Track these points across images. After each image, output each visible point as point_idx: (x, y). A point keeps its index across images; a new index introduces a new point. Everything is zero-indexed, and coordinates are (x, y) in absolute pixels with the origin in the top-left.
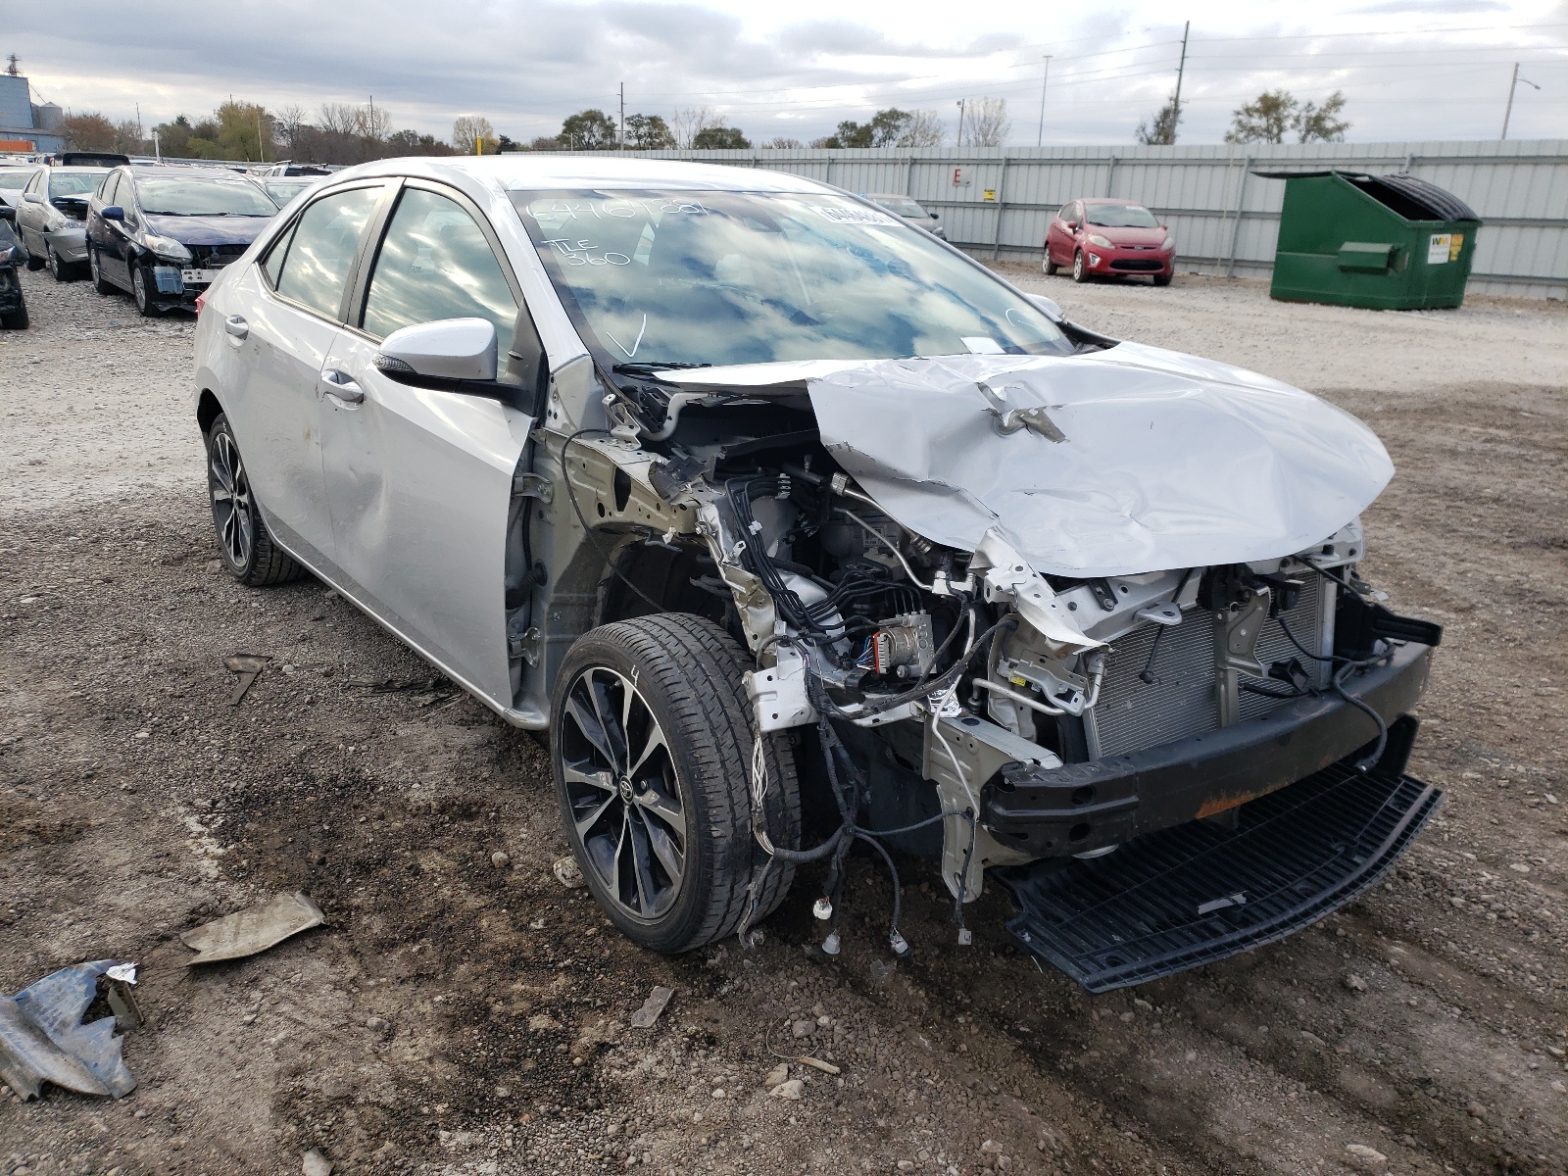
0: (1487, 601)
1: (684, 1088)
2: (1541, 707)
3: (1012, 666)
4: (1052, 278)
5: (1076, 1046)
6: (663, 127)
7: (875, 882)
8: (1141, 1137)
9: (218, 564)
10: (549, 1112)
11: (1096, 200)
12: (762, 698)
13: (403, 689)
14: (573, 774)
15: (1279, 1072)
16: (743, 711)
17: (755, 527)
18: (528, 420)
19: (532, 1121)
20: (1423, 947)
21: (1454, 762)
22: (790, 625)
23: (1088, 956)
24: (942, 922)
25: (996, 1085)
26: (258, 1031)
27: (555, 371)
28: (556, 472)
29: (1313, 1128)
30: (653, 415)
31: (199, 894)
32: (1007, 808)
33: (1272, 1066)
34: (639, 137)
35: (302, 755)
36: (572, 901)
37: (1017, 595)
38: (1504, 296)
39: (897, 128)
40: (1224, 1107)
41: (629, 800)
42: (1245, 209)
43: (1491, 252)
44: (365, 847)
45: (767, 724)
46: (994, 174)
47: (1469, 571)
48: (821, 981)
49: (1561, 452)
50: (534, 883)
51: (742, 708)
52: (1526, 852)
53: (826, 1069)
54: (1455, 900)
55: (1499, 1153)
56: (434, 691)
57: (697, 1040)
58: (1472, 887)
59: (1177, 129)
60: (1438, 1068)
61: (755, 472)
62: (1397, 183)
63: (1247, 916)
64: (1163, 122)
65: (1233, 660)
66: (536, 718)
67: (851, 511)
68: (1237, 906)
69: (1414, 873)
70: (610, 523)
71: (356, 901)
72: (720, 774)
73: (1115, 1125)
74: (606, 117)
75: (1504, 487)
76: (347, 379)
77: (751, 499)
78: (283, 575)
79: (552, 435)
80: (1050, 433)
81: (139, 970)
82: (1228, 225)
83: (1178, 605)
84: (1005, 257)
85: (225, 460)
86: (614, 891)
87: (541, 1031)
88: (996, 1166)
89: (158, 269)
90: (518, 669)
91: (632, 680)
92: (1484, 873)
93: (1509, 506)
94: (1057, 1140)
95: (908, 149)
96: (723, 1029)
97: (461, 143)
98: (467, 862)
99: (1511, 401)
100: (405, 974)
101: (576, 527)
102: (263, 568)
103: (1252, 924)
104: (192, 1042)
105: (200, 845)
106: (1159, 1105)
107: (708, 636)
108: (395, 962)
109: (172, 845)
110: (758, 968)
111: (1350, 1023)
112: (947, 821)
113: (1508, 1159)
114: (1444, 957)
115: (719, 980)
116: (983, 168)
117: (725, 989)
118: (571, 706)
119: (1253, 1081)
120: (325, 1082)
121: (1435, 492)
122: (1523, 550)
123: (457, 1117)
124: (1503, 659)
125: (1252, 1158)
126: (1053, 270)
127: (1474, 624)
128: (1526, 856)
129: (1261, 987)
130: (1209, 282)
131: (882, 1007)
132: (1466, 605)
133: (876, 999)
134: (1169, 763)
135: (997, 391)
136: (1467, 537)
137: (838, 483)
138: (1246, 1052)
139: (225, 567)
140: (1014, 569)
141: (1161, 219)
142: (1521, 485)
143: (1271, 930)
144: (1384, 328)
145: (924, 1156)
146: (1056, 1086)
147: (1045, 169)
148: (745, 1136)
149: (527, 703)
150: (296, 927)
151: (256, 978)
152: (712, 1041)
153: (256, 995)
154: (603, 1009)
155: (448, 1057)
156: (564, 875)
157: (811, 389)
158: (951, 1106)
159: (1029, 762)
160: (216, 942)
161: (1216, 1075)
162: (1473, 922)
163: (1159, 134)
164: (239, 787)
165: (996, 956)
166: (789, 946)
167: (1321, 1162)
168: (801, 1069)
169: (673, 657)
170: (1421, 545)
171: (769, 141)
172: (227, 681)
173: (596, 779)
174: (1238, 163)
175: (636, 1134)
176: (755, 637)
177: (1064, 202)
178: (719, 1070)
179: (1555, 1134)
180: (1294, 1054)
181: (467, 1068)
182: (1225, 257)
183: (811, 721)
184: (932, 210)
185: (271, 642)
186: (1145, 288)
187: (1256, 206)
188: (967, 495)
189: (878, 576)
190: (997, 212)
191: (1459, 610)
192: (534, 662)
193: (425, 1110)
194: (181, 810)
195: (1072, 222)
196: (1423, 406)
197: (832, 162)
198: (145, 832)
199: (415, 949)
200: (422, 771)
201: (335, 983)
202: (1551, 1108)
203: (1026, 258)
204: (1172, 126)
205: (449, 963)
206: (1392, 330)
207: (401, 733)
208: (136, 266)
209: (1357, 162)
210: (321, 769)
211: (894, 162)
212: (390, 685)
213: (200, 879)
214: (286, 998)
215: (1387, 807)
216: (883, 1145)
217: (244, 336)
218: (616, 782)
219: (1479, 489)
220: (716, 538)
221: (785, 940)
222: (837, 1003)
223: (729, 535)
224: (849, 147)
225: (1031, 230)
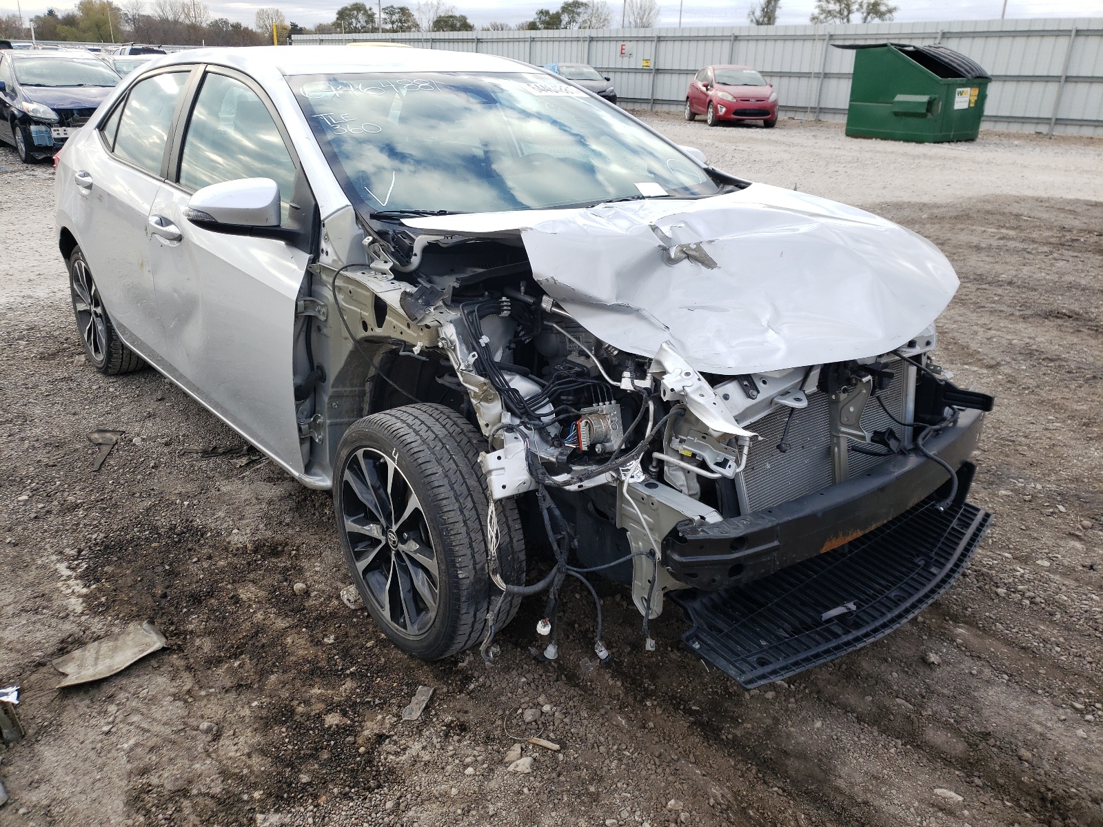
0: (1008, 359)
1: (443, 768)
2: (1050, 438)
3: (682, 441)
4: (692, 122)
5: (734, 720)
6: (410, 15)
7: (581, 596)
8: (784, 791)
9: (83, 358)
10: (341, 793)
11: (723, 66)
12: (494, 473)
13: (224, 453)
14: (351, 525)
15: (882, 732)
16: (479, 481)
17: (484, 340)
18: (306, 257)
19: (328, 802)
20: (979, 628)
21: (992, 483)
22: (514, 414)
23: (743, 659)
24: (632, 625)
25: (676, 754)
26: (114, 739)
27: (325, 219)
28: (329, 296)
29: (909, 777)
30: (402, 251)
31: (68, 627)
32: (681, 555)
33: (876, 727)
34: (393, 23)
35: (148, 509)
36: (355, 620)
37: (686, 395)
38: (1006, 131)
39: (578, 14)
40: (844, 764)
41: (395, 547)
42: (827, 71)
43: (998, 100)
44: (198, 582)
45: (498, 493)
46: (649, 48)
47: (994, 337)
48: (544, 677)
49: (1052, 246)
50: (327, 606)
51: (479, 479)
52: (1047, 551)
53: (549, 747)
54: (999, 590)
55: (1043, 789)
56: (248, 455)
57: (452, 728)
58: (1011, 580)
59: (776, 13)
60: (995, 722)
61: (483, 295)
62: (933, 51)
63: (857, 620)
64: (767, 7)
65: (843, 429)
66: (322, 481)
67: (557, 323)
68: (850, 613)
69: (969, 571)
70: (373, 336)
71: (191, 627)
72: (463, 530)
73: (765, 782)
74: (368, 8)
75: (1014, 273)
76: (169, 223)
77: (481, 317)
78: (132, 367)
79: (324, 269)
80: (708, 262)
81: (20, 692)
82: (815, 83)
83: (804, 391)
84: (658, 108)
85: (83, 280)
86: (386, 613)
87: (334, 727)
88: (679, 821)
89: (33, 128)
90: (307, 445)
91: (393, 459)
92: (1019, 569)
93: (1019, 287)
94: (723, 796)
95: (587, 30)
96: (471, 718)
97: (262, 28)
98: (275, 591)
99: (1015, 209)
100: (229, 684)
101: (346, 339)
102: (116, 361)
103: (862, 626)
104: (62, 750)
105: (68, 587)
106: (797, 764)
107: (451, 423)
108: (221, 675)
109: (46, 588)
110: (497, 668)
111: (930, 690)
112: (636, 561)
113: (1050, 794)
114: (993, 635)
115: (467, 679)
116: (641, 44)
117: (472, 686)
118: (348, 476)
119: (864, 742)
120: (166, 779)
121: (967, 278)
122: (1030, 320)
123: (270, 801)
124: (1021, 402)
125: (866, 803)
126: (692, 118)
127: (1000, 377)
128: (1047, 554)
129: (866, 665)
130: (802, 124)
131: (590, 695)
132: (993, 363)
133: (584, 688)
134: (801, 514)
135: (666, 230)
136: (991, 311)
137: (546, 304)
138: (857, 718)
139: (89, 360)
140: (683, 374)
141: (768, 79)
142: (1026, 271)
143: (875, 631)
144: (925, 156)
145: (625, 814)
146: (720, 753)
147: (686, 44)
148: (490, 806)
149: (315, 470)
150: (143, 651)
151: (112, 696)
152: (463, 728)
153: (112, 708)
154: (381, 706)
155: (263, 752)
156: (348, 600)
157: (524, 236)
158: (644, 773)
159: (697, 518)
160: (80, 666)
161: (837, 739)
162: (1013, 608)
163: (765, 17)
164: (100, 537)
165: (672, 651)
166: (519, 649)
167: (916, 804)
168: (530, 747)
169: (424, 441)
170: (960, 318)
171: (487, 25)
172: (90, 452)
173: (370, 530)
174: (822, 38)
175: (408, 808)
176: (487, 425)
177: (699, 68)
178: (469, 751)
179: (1081, 771)
180: (892, 717)
181: (278, 759)
182: (813, 106)
183: (531, 489)
184: (605, 75)
185: (124, 419)
186: (758, 129)
187: (834, 69)
188: (644, 313)
189: (579, 374)
190: (652, 75)
191: (990, 367)
192: (319, 440)
193: (245, 797)
194: (54, 558)
195: (706, 83)
196: (955, 214)
197: (533, 40)
198: (26, 577)
199: (236, 664)
200: (240, 519)
201: (174, 695)
202: (1077, 750)
203: (673, 108)
204: (773, 11)
205: (263, 674)
206: (931, 158)
207: (223, 489)
208: (16, 125)
209: (904, 36)
210: (163, 520)
211: (578, 40)
212: (215, 451)
213: (68, 615)
214: (136, 711)
215: (953, 528)
216: (594, 807)
217: (89, 187)
218: (384, 532)
219: (997, 275)
220: (454, 350)
221: (516, 645)
222: (556, 693)
223: (464, 348)
224: (545, 28)
225: (676, 88)
